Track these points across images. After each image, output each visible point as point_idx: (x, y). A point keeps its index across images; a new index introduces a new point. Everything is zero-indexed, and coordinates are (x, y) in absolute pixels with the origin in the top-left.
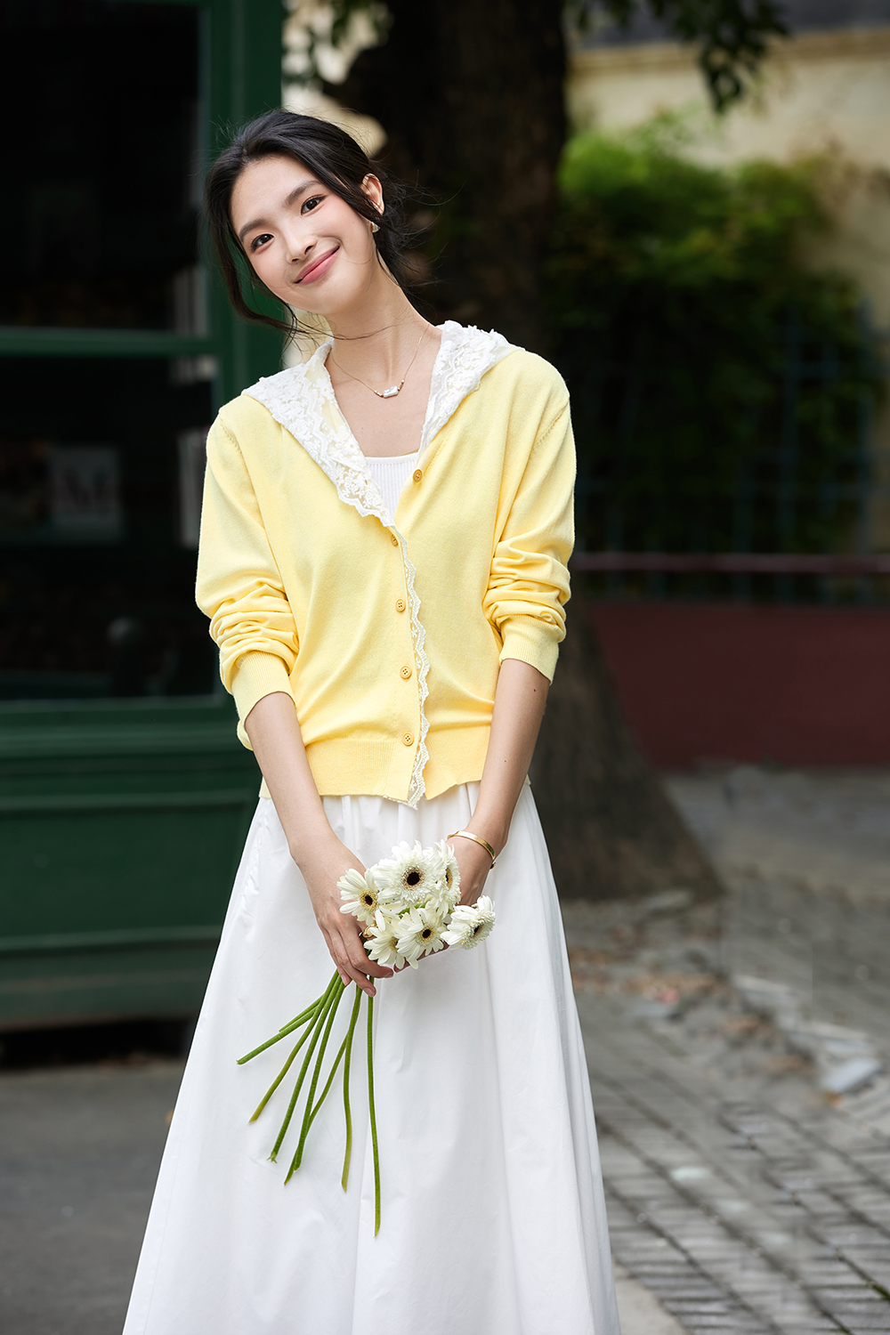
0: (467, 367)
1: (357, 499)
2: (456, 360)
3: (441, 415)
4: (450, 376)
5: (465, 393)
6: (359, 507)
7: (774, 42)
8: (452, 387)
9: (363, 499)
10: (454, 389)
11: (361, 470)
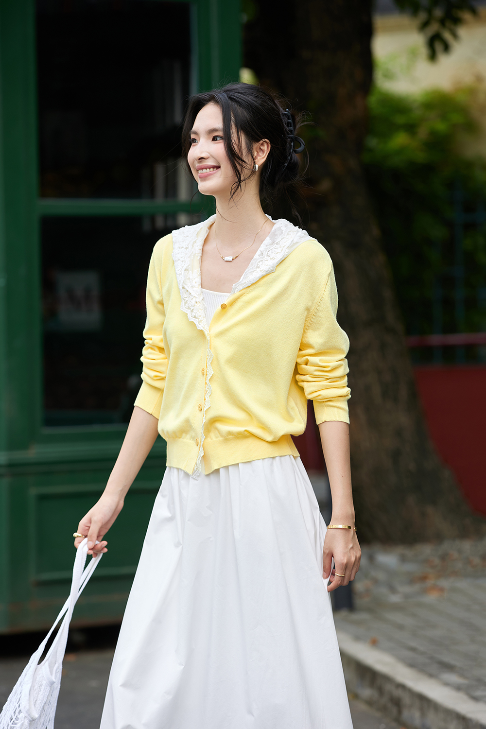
0: (271, 258)
1: (190, 310)
2: (269, 251)
3: (246, 282)
4: (261, 261)
5: (264, 273)
6: (189, 316)
7: (467, 16)
8: (259, 267)
9: (192, 311)
10: (259, 269)
11: (196, 296)
